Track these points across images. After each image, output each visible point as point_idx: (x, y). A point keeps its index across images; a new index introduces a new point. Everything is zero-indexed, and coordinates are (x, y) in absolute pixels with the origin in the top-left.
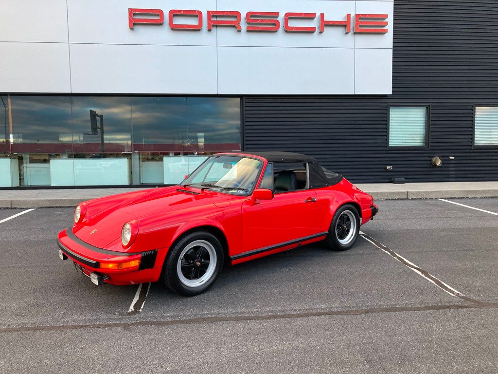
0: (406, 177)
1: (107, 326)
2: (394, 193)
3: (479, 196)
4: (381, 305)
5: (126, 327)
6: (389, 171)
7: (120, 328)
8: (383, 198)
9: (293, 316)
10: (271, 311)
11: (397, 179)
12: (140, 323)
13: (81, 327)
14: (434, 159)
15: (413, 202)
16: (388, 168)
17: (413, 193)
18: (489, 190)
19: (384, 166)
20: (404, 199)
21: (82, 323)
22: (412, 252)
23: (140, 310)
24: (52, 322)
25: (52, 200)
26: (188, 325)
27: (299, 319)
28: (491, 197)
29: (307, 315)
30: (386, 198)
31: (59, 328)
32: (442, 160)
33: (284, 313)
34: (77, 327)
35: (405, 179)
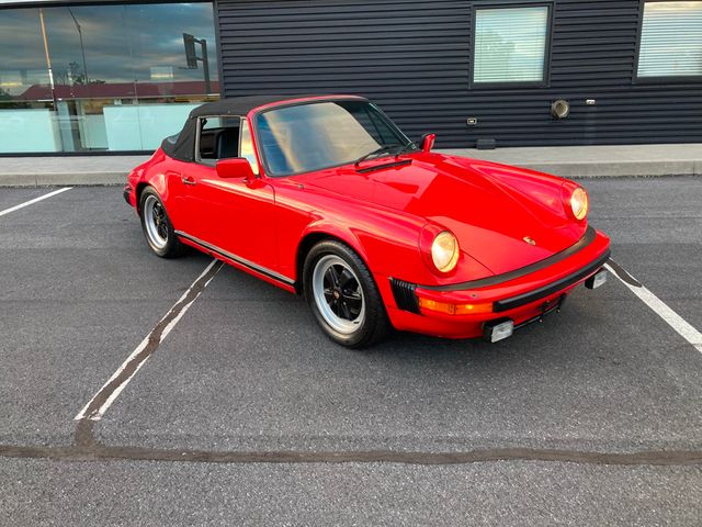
3: (590, 175)
6: (472, 127)
14: (554, 105)
16: (470, 122)
18: (612, 165)
19: (464, 119)
28: (615, 178)
32: (571, 106)
35: (497, 140)
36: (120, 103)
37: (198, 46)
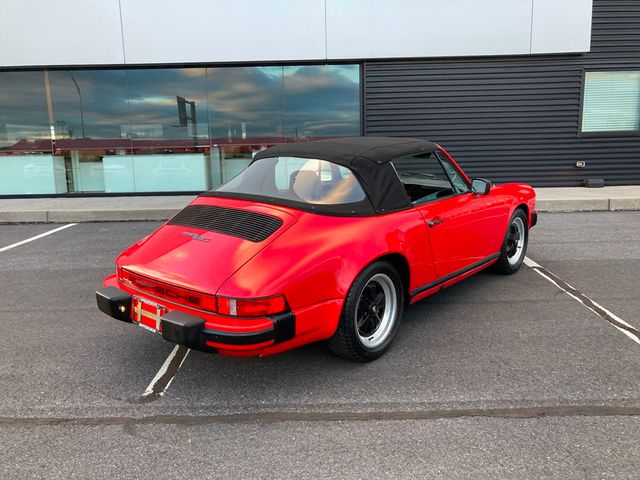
0: (606, 177)
1: (100, 421)
2: (587, 201)
4: (566, 401)
5: (129, 425)
6: (580, 169)
7: (119, 428)
8: (569, 209)
9: (410, 416)
10: (372, 404)
11: (591, 181)
12: (153, 420)
13: (59, 422)
15: (619, 215)
16: (579, 164)
17: (617, 202)
19: (573, 162)
20: (604, 211)
21: (65, 415)
22: (620, 299)
23: (162, 394)
24: (22, 410)
25: (99, 212)
26: (230, 426)
27: (418, 423)
29: (433, 415)
30: (574, 209)
31: (26, 422)
33: (394, 410)
34: (53, 422)
35: (605, 180)
36: (123, 153)
37: (188, 106)
